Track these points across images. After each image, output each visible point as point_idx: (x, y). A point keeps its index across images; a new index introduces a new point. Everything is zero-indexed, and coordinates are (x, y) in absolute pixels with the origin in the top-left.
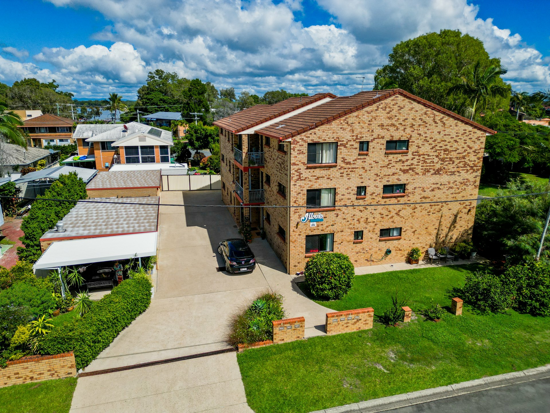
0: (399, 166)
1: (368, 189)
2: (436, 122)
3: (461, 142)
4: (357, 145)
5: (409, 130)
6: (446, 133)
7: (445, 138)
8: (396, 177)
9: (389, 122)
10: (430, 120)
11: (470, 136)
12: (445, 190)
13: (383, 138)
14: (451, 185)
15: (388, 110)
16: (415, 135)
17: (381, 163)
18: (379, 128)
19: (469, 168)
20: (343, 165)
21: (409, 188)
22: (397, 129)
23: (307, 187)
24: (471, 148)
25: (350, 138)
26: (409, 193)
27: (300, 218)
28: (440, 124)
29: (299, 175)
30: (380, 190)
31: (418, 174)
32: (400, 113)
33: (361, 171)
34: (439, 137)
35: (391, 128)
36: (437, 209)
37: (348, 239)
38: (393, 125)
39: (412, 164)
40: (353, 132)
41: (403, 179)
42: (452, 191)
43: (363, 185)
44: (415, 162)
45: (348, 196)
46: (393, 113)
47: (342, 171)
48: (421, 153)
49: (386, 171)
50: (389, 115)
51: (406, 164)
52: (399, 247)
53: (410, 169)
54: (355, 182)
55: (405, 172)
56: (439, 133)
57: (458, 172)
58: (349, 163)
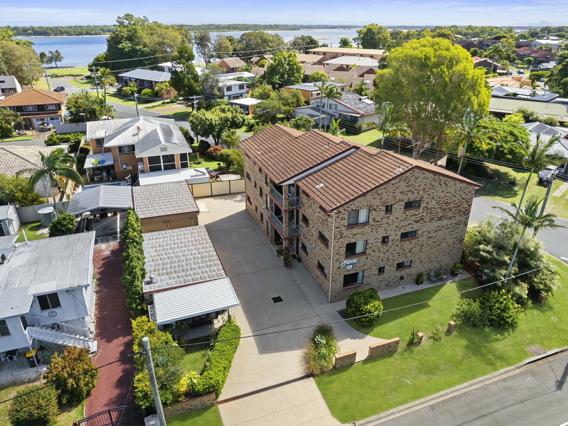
0: (413, 218)
1: (390, 237)
2: (441, 185)
3: (458, 196)
4: (384, 208)
5: (421, 193)
6: (448, 191)
7: (447, 195)
8: (411, 226)
9: (408, 189)
10: (436, 184)
11: (465, 191)
12: (444, 230)
13: (403, 200)
14: (449, 226)
15: (407, 180)
16: (426, 196)
17: (401, 218)
18: (400, 194)
19: (462, 213)
20: (374, 223)
21: (419, 232)
22: (413, 193)
23: (347, 242)
24: (464, 199)
25: (379, 204)
26: (419, 236)
27: (340, 264)
28: (444, 185)
29: (341, 235)
30: (399, 237)
31: (426, 222)
32: (416, 182)
33: (386, 226)
34: (442, 195)
35: (408, 193)
36: (438, 244)
37: (374, 273)
38: (410, 191)
39: (422, 216)
40: (382, 199)
41: (415, 226)
42: (449, 230)
43: (387, 235)
44: (424, 214)
45: (376, 244)
46: (411, 183)
47: (372, 228)
48: (429, 207)
49: (404, 223)
50: (408, 184)
51: (418, 216)
52: (410, 273)
53: (421, 219)
54: (381, 234)
55: (417, 222)
56: (443, 191)
57: (455, 217)
58: (378, 221)
